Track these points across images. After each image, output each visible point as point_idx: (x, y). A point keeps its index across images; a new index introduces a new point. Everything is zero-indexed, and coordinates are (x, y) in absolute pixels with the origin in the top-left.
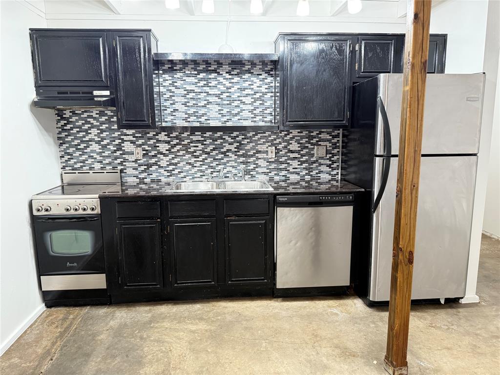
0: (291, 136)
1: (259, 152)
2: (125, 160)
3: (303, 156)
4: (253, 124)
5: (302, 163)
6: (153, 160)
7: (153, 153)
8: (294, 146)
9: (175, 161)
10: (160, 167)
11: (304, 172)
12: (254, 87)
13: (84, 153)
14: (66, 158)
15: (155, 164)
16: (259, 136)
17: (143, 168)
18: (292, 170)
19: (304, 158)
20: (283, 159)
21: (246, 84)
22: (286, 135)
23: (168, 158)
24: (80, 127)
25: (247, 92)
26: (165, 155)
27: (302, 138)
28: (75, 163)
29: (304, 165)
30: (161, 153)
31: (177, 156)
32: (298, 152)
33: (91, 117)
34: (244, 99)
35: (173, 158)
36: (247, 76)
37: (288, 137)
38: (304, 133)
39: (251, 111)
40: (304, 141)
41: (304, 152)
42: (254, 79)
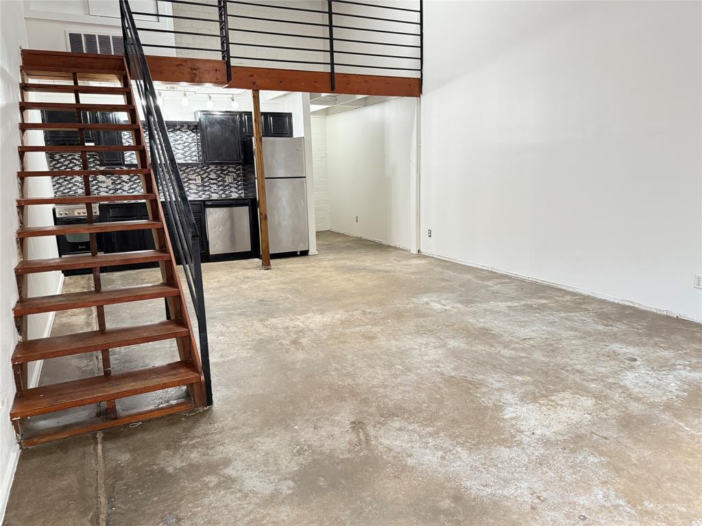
0: (210, 169)
1: (190, 179)
2: (100, 187)
3: (219, 182)
4: (185, 162)
5: (219, 186)
6: (119, 186)
7: (118, 182)
8: (213, 176)
9: (134, 186)
10: (124, 190)
11: (221, 192)
12: (184, 139)
13: (70, 183)
14: (57, 186)
15: (120, 189)
16: (189, 169)
17: (112, 192)
18: (213, 191)
19: (220, 183)
20: (206, 184)
21: (178, 137)
22: (207, 169)
23: (129, 185)
24: (66, 165)
25: (179, 142)
26: (127, 183)
27: (217, 170)
28: (64, 190)
29: (221, 188)
30: (124, 182)
31: (135, 183)
32: (216, 179)
33: (74, 159)
34: (177, 146)
35: (132, 185)
36: (178, 132)
37: (208, 170)
38: (218, 168)
39: (183, 154)
40: (219, 172)
41: (220, 179)
42: (183, 134)
